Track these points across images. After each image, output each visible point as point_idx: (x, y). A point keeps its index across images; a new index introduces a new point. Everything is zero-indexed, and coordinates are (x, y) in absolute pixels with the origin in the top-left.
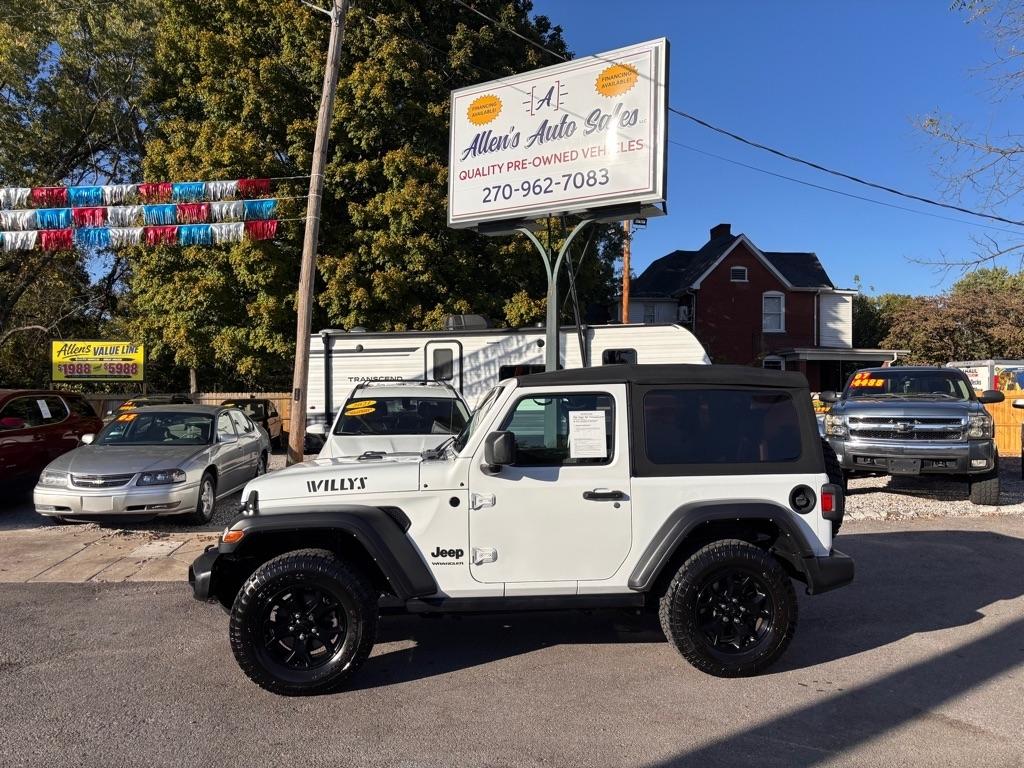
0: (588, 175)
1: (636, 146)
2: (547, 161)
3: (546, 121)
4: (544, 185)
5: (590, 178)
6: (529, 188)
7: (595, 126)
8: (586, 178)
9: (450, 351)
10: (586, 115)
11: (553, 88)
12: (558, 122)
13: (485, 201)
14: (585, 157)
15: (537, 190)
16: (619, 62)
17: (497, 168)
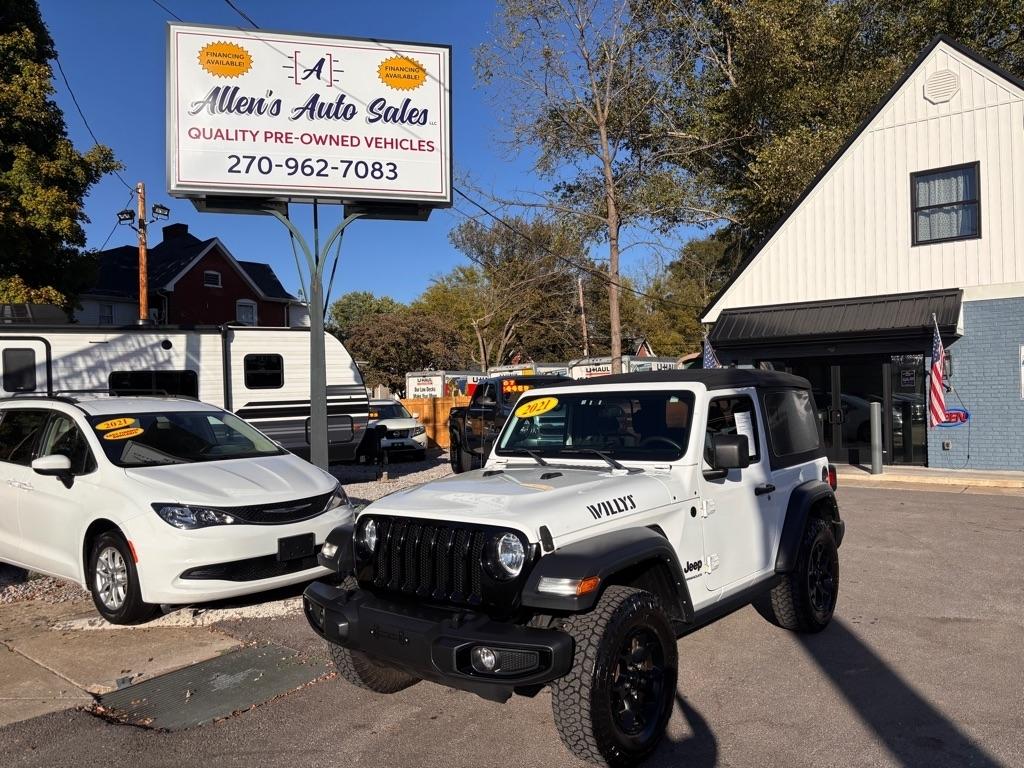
0: (373, 166)
1: (426, 147)
2: (320, 140)
3: (317, 97)
4: (318, 167)
5: (375, 170)
6: (295, 166)
7: (380, 116)
8: (370, 169)
9: (31, 352)
10: (370, 102)
11: (322, 61)
12: (334, 100)
13: (231, 170)
14: (369, 146)
15: (308, 170)
16: (405, 55)
17: (248, 135)
